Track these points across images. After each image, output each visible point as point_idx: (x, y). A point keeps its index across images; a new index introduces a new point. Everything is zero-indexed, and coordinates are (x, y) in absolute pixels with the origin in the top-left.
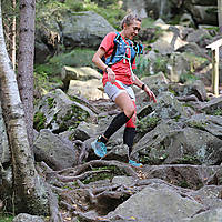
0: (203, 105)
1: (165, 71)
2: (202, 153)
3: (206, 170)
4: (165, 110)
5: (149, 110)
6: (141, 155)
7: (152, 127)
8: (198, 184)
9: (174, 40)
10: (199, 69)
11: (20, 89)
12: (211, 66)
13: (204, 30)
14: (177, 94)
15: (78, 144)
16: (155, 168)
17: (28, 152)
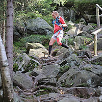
0: (90, 60)
1: (73, 44)
2: (89, 82)
3: (91, 90)
4: (73, 62)
5: (65, 62)
6: (62, 83)
7: (67, 70)
8: (88, 96)
9: (77, 30)
10: (88, 43)
11: (7, 53)
12: (93, 42)
13: (90, 25)
14: (78, 55)
15: (33, 78)
16: (68, 89)
17: (10, 82)
